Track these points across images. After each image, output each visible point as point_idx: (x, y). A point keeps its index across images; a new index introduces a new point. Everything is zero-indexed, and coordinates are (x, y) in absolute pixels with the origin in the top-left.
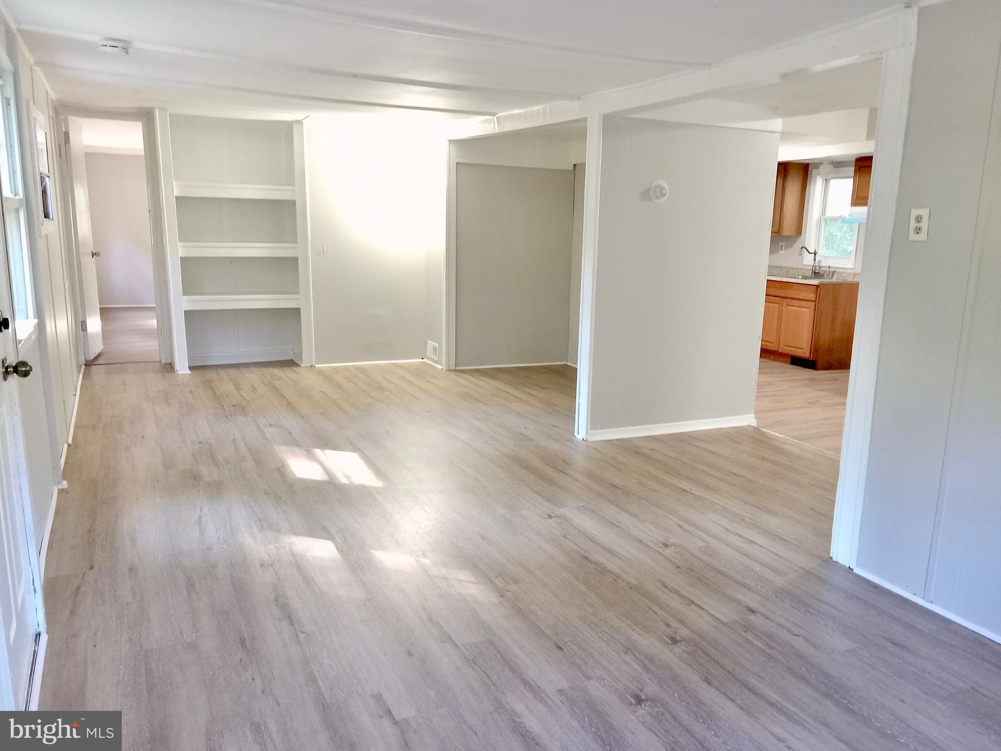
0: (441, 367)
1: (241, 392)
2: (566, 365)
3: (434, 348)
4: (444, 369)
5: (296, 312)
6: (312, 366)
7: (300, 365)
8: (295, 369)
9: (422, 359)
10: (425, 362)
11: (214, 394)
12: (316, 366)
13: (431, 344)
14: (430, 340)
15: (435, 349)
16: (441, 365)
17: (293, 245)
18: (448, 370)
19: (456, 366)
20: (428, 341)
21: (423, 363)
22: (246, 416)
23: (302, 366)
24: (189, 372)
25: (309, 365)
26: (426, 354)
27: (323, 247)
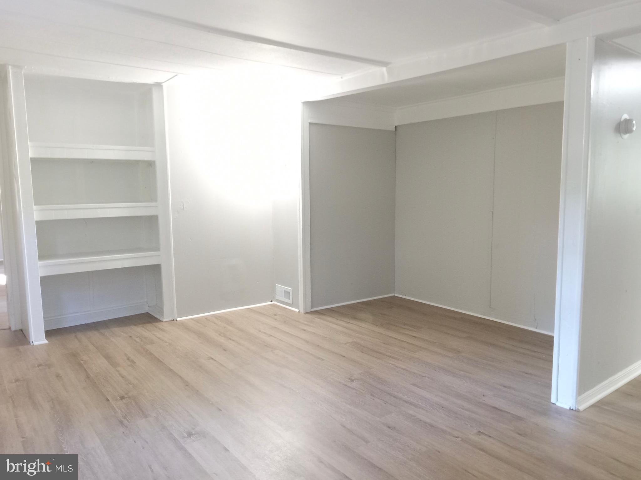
0: (298, 310)
1: (119, 369)
2: (394, 296)
3: (285, 292)
4: (302, 311)
5: (155, 269)
6: (173, 320)
7: (161, 319)
8: (157, 324)
9: (271, 301)
10: (274, 304)
11: (88, 377)
12: (178, 319)
13: (280, 288)
14: (279, 284)
15: (287, 293)
16: (298, 308)
17: (153, 204)
18: (307, 313)
19: (311, 308)
20: (277, 285)
21: (274, 305)
22: (146, 416)
23: (164, 320)
24: (46, 342)
25: (170, 319)
26: (274, 297)
27: (183, 204)
